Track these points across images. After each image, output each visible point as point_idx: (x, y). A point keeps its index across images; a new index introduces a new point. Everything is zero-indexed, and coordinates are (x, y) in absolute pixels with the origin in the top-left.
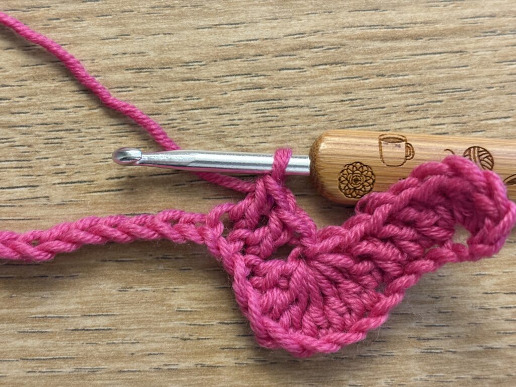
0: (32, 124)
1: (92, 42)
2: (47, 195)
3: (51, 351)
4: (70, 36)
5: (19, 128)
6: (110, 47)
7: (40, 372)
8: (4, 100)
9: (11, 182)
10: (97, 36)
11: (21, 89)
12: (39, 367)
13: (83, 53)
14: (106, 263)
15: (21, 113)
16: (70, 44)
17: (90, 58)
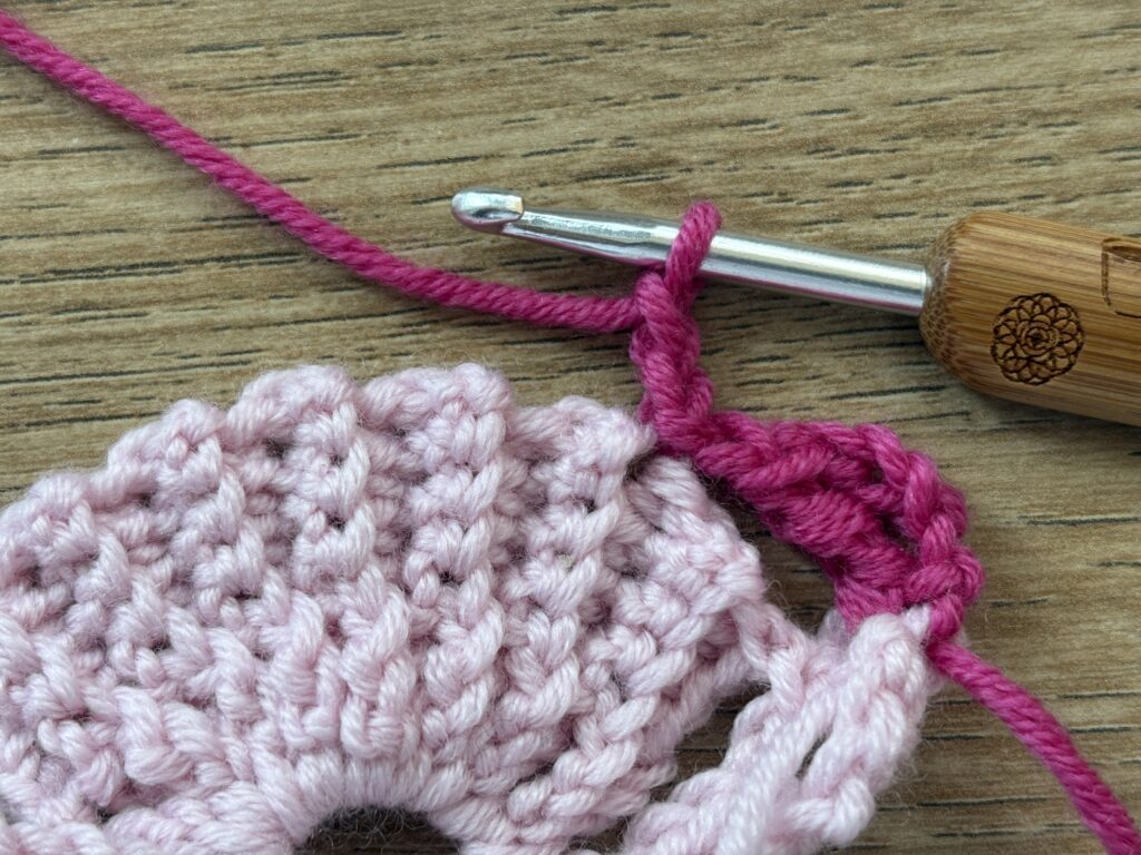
0: (925, 240)
1: (1054, 44)
2: (965, 408)
3: (991, 784)
4: (1006, 29)
5: (893, 252)
6: (1099, 54)
7: (965, 835)
8: (856, 185)
9: (877, 380)
10: (1065, 29)
11: (895, 159)
12: (963, 822)
13: (1039, 70)
14: (1109, 571)
15: (897, 215)
16: (1005, 49)
17: (1055, 81)
